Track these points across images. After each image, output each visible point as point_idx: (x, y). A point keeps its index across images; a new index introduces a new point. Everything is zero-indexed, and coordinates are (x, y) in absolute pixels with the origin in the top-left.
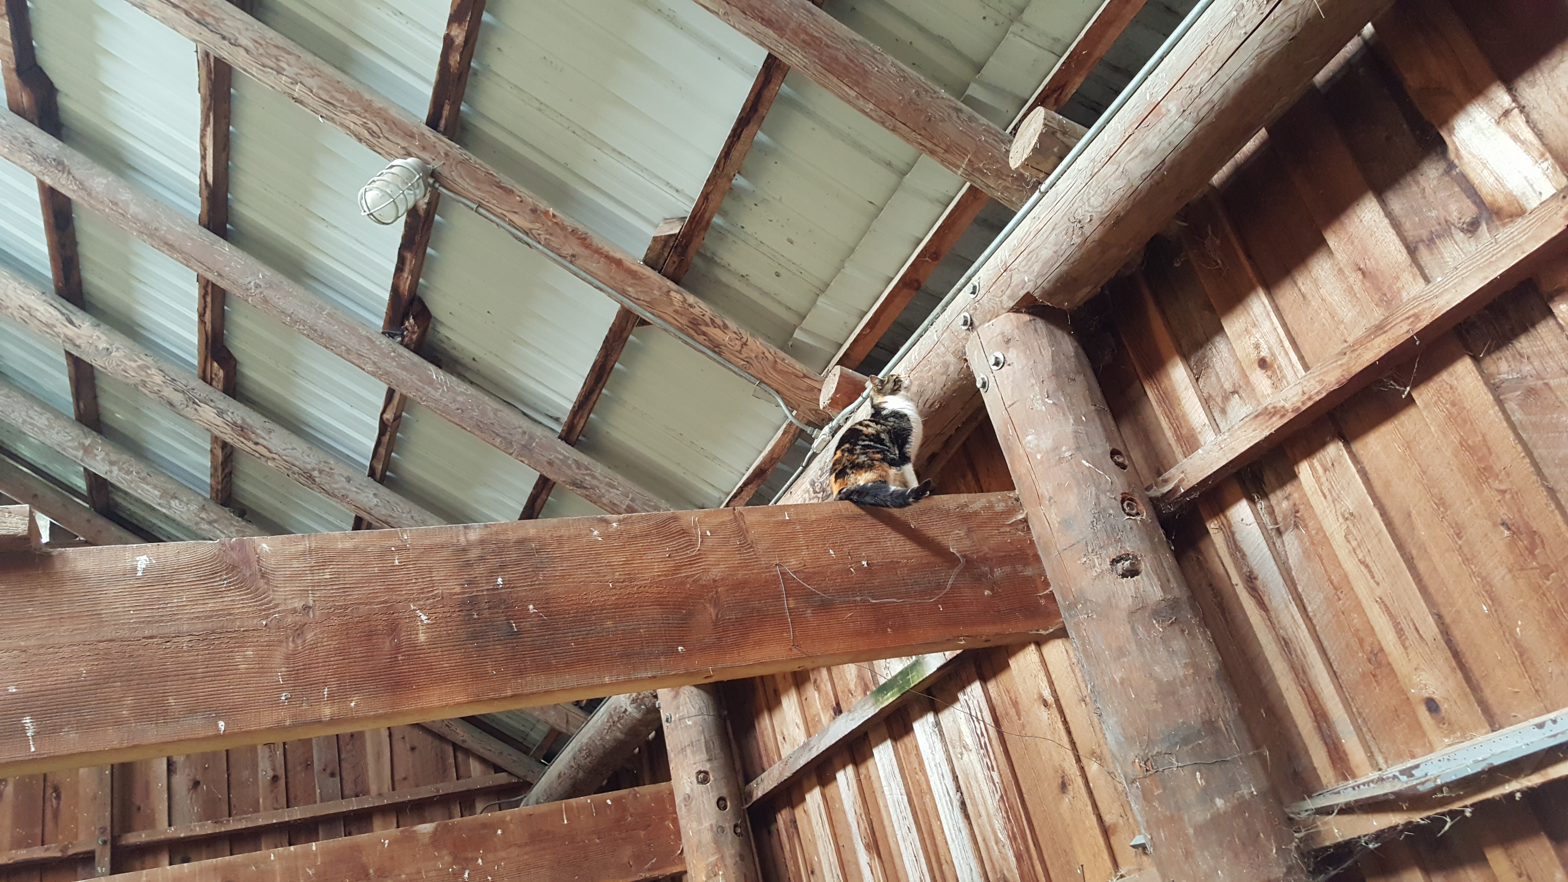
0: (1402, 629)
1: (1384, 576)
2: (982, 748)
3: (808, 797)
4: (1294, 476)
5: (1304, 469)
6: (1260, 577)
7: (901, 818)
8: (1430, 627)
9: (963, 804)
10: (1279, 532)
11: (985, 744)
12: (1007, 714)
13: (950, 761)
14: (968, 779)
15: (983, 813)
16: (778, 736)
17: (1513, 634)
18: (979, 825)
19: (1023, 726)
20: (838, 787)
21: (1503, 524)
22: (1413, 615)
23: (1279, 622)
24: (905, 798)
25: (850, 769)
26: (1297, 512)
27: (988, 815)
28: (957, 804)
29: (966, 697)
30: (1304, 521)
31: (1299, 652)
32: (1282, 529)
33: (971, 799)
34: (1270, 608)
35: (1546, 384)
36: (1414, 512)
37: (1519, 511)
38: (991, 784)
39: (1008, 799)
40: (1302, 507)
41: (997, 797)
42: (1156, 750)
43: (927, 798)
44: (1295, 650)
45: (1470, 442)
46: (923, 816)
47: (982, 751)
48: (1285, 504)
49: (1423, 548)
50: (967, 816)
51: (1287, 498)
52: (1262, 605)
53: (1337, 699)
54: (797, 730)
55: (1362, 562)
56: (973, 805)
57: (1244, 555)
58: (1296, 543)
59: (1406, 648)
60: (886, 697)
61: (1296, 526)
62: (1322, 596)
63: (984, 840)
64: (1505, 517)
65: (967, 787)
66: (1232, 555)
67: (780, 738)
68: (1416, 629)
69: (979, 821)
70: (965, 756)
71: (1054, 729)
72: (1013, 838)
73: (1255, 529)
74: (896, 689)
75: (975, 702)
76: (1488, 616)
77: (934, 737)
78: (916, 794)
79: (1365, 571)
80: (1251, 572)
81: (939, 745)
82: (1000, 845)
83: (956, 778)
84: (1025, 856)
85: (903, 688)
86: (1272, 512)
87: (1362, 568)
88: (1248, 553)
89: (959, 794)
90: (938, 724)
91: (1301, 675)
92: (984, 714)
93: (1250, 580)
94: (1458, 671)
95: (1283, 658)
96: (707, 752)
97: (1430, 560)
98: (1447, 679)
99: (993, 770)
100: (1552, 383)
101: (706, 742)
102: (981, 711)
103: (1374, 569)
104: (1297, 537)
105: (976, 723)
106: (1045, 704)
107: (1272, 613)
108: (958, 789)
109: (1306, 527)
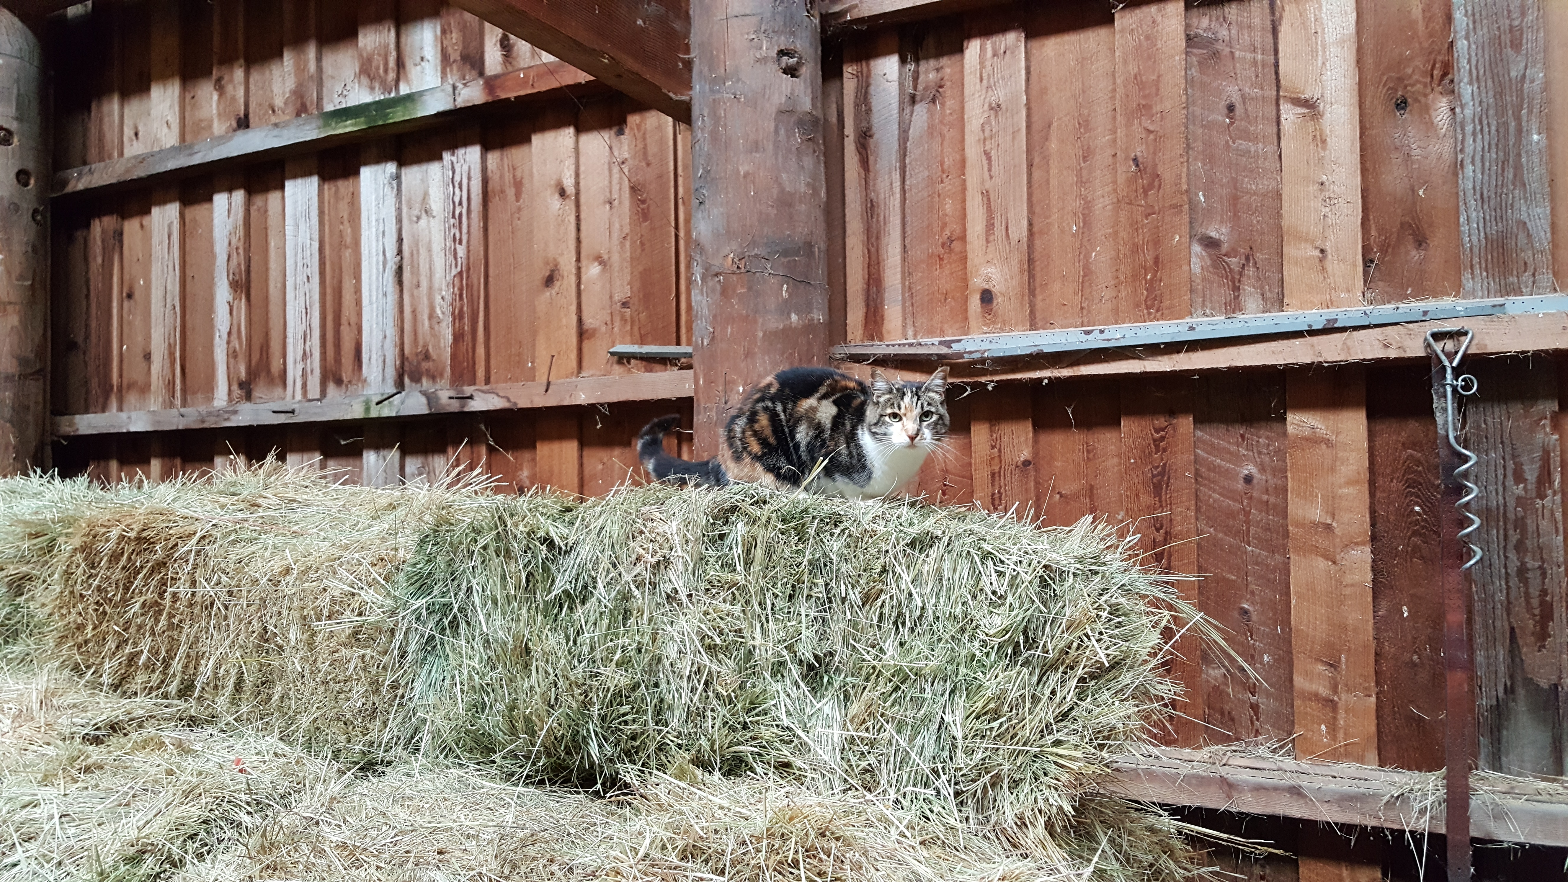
0: (993, 224)
1: (1002, 172)
2: (454, 217)
3: (155, 211)
4: (960, 50)
5: (973, 48)
6: (876, 137)
7: (300, 264)
8: (1019, 230)
9: (399, 271)
10: (913, 100)
11: (461, 214)
12: (502, 191)
13: (399, 220)
14: (417, 245)
15: (424, 284)
16: (126, 130)
17: (1087, 256)
18: (412, 296)
19: (519, 209)
20: (211, 212)
21: (1135, 160)
22: (1011, 215)
23: (874, 185)
24: (316, 245)
25: (239, 196)
26: (941, 87)
27: (430, 288)
28: (392, 266)
29: (454, 159)
30: (943, 98)
31: (882, 218)
32: (918, 98)
33: (412, 267)
34: (871, 168)
35: (1232, 53)
36: (1055, 124)
37: (1154, 153)
38: (452, 258)
39: (468, 277)
40: (948, 83)
41: (454, 272)
42: (756, 251)
43: (347, 254)
44: (878, 215)
45: (1144, 78)
46: (333, 271)
47: (452, 221)
48: (931, 76)
49: (1046, 159)
50: (400, 283)
51: (938, 70)
52: (865, 163)
53: (899, 269)
54: (165, 130)
55: (987, 155)
56: (412, 273)
57: (869, 111)
58: (925, 117)
59: (988, 241)
60: (342, 124)
61: (933, 101)
62: (926, 174)
63: (414, 312)
64: (1139, 154)
65: (412, 254)
66: (857, 105)
67: (128, 132)
68: (1007, 227)
69: (416, 292)
70: (423, 222)
71: (563, 221)
72: (457, 317)
73: (894, 88)
74: (362, 119)
75: (466, 168)
76: (1074, 235)
77: (387, 189)
78: (331, 245)
79: (985, 162)
80: (869, 129)
81: (391, 200)
82: (435, 321)
83: (400, 240)
84: (468, 338)
85: (375, 121)
86: (916, 78)
87: (984, 158)
88: (874, 109)
89: (399, 258)
90: (398, 177)
91: (873, 240)
92: (472, 183)
93: (864, 136)
94: (1026, 273)
95: (862, 218)
96: (17, 109)
97: (1048, 172)
98: (1012, 278)
99: (460, 243)
100: (1237, 54)
101: (18, 95)
102: (469, 178)
103: (995, 163)
104: (928, 110)
105: (457, 190)
106: (562, 193)
107: (872, 175)
108: (400, 252)
109: (943, 105)
